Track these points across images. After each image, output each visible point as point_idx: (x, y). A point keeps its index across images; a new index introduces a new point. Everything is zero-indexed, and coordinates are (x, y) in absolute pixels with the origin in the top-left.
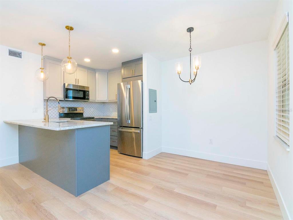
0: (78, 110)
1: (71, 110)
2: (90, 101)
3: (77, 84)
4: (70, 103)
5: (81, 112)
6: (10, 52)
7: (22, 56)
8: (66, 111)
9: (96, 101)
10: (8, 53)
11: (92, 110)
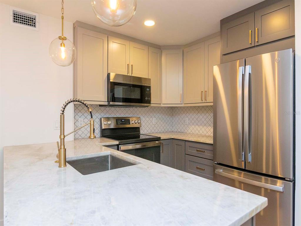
0: (131, 122)
1: (119, 122)
2: (152, 105)
3: (130, 74)
4: (118, 109)
5: (136, 126)
6: (16, 16)
7: (37, 24)
8: (112, 125)
9: (162, 105)
10: (11, 18)
11: (154, 120)
